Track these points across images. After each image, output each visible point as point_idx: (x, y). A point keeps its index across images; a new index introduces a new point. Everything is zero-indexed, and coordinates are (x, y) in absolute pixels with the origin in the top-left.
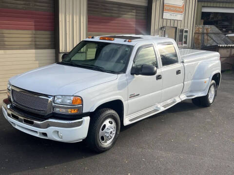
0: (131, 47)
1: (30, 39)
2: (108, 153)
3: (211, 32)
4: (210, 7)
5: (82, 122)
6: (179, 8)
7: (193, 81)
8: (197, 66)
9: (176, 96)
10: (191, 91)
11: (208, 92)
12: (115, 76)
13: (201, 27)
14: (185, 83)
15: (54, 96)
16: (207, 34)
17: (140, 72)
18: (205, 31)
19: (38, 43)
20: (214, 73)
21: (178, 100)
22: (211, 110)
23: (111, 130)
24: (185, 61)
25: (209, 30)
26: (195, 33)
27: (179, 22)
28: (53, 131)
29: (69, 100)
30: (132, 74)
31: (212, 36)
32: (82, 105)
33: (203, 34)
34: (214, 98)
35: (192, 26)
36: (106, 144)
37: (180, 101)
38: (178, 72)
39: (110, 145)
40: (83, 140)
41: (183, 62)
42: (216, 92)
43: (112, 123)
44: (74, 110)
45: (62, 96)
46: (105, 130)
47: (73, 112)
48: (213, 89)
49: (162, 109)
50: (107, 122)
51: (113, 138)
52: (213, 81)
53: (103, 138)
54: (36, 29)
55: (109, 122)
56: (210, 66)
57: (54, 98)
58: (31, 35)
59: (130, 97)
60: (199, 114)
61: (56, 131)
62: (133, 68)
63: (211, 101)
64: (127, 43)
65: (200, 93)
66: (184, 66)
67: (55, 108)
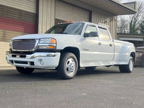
7: (119, 54)
9: (110, 61)
11: (129, 63)
12: (75, 35)
14: (115, 53)
15: (39, 39)
23: (73, 65)
28: (37, 60)
29: (48, 41)
32: (56, 44)
36: (70, 74)
39: (72, 75)
40: (56, 68)
41: (113, 41)
46: (69, 64)
47: (50, 48)
48: (131, 62)
49: (102, 65)
52: (131, 57)
55: (72, 60)
59: (83, 50)
63: (131, 69)
65: (124, 62)
67: (39, 47)
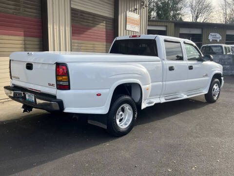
6: (137, 21)
27: (137, 34)
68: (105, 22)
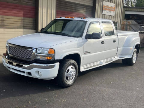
0: (86, 22)
1: (20, 23)
2: (70, 88)
3: (132, 24)
4: (130, 11)
5: (54, 65)
6: (113, 8)
7: (123, 48)
8: (126, 39)
9: (113, 56)
10: (122, 55)
11: (133, 56)
12: (75, 39)
13: (125, 21)
14: (118, 48)
15: (37, 48)
16: (129, 25)
17: (91, 37)
18: (128, 24)
19: (25, 25)
20: (136, 44)
21: (114, 60)
22: (134, 67)
23: (73, 73)
24: (118, 35)
25: (131, 23)
26: (122, 25)
27: (112, 17)
28: (35, 71)
29: (46, 51)
30: (86, 38)
31: (132, 26)
32: (55, 54)
33: (126, 25)
34: (136, 60)
35: (120, 20)
36: (69, 82)
37: (115, 60)
38: (114, 41)
39: (71, 83)
40: (54, 78)
41: (117, 35)
42: (137, 56)
43: (73, 69)
44: (50, 58)
45: (42, 48)
46: (69, 72)
47: (48, 59)
48: (135, 54)
49: (104, 64)
50: (70, 68)
51: (73, 79)
52: (136, 49)
53: (67, 78)
54: (24, 17)
56: (134, 39)
57: (37, 50)
58: (21, 20)
59: (85, 53)
60: (127, 69)
61: (37, 71)
62: (87, 35)
63: (134, 62)
64: (83, 20)
65: (127, 56)
66: (118, 37)
67: (37, 57)
68: (85, 9)
